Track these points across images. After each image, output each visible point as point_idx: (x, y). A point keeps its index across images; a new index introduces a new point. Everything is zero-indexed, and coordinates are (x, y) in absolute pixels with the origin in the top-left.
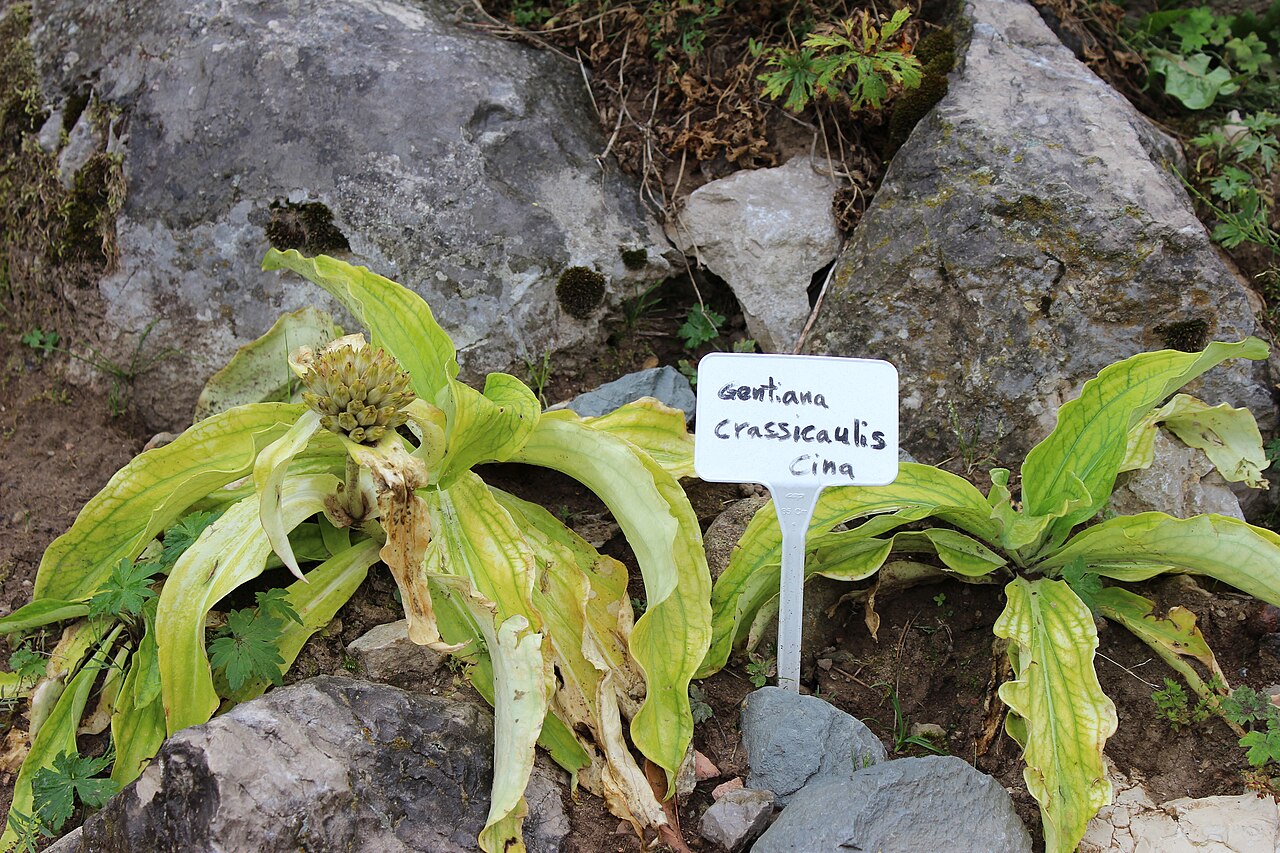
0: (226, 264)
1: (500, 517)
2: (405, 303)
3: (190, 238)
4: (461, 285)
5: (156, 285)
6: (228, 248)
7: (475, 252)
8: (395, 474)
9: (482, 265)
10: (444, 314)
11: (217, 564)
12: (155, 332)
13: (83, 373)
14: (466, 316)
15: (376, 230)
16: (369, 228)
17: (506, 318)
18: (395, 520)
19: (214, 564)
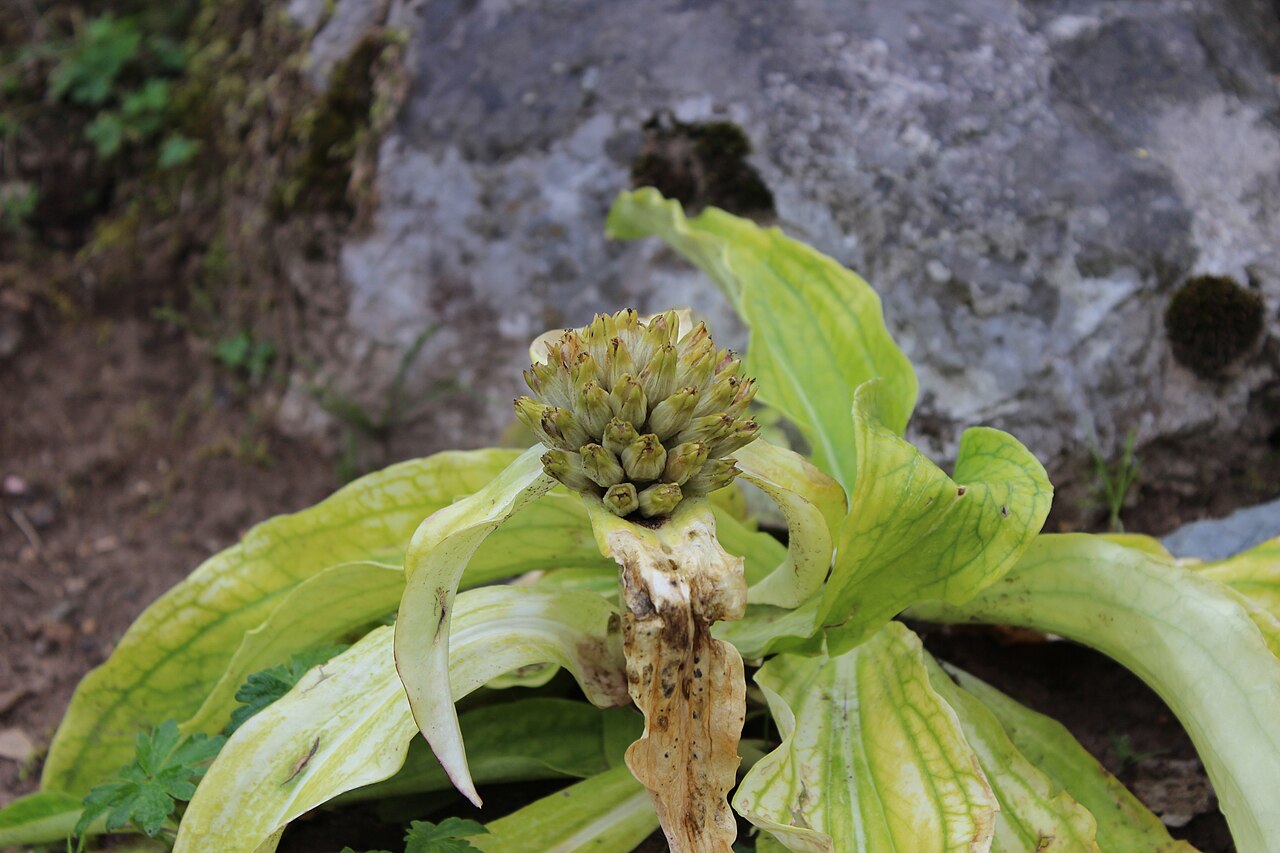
0: (556, 232)
1: (938, 723)
2: (838, 296)
3: (501, 181)
4: (975, 289)
5: (436, 265)
6: (563, 202)
7: (1009, 230)
8: (674, 583)
9: (1021, 257)
10: (935, 345)
11: (316, 746)
12: (430, 351)
13: (305, 416)
14: (980, 354)
15: (825, 176)
16: (813, 173)
17: (1060, 365)
18: (664, 686)
19: (311, 745)
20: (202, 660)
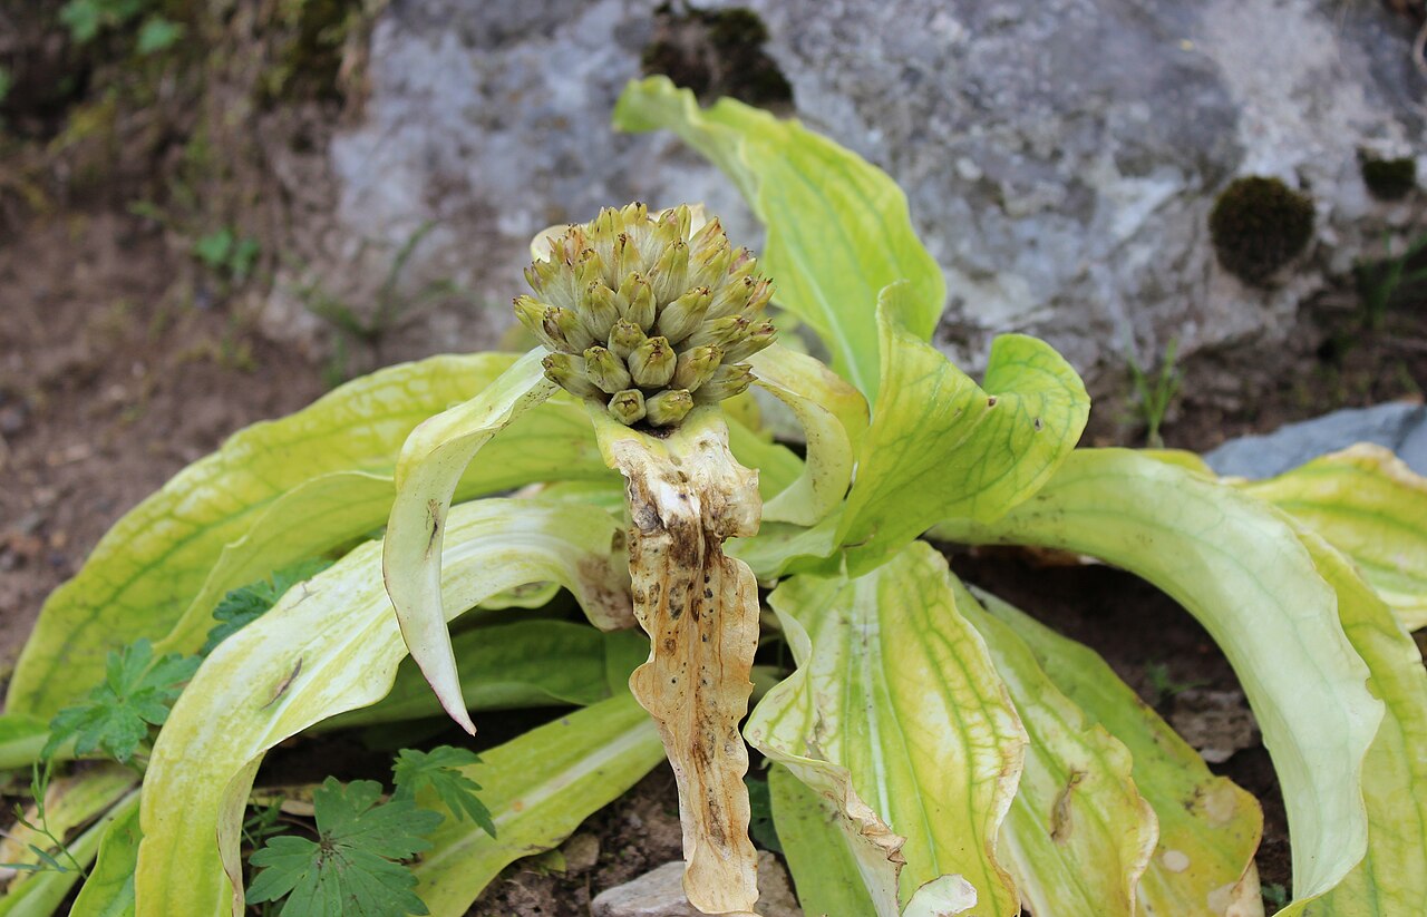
0: (561, 123)
1: (964, 649)
2: (861, 193)
3: (502, 69)
4: (1007, 188)
5: (432, 158)
6: (569, 93)
7: (1044, 126)
8: (683, 497)
9: (1057, 155)
10: (964, 247)
11: (298, 668)
12: (425, 250)
13: (291, 318)
14: (1012, 257)
15: (848, 66)
16: (836, 63)
17: (1098, 270)
18: (672, 607)
19: (293, 667)
20: (177, 576)
